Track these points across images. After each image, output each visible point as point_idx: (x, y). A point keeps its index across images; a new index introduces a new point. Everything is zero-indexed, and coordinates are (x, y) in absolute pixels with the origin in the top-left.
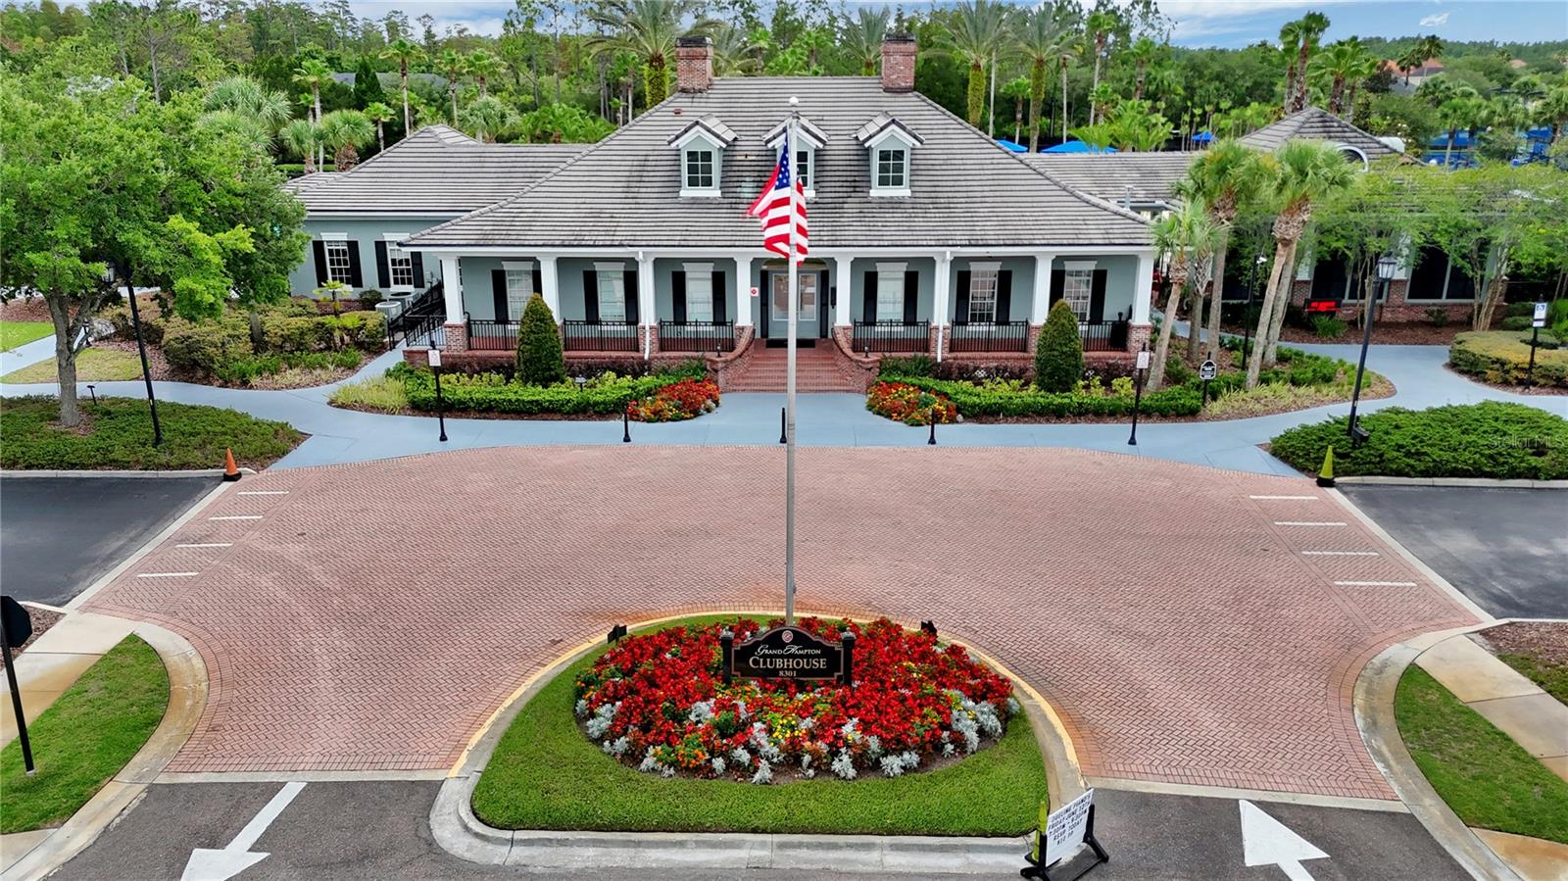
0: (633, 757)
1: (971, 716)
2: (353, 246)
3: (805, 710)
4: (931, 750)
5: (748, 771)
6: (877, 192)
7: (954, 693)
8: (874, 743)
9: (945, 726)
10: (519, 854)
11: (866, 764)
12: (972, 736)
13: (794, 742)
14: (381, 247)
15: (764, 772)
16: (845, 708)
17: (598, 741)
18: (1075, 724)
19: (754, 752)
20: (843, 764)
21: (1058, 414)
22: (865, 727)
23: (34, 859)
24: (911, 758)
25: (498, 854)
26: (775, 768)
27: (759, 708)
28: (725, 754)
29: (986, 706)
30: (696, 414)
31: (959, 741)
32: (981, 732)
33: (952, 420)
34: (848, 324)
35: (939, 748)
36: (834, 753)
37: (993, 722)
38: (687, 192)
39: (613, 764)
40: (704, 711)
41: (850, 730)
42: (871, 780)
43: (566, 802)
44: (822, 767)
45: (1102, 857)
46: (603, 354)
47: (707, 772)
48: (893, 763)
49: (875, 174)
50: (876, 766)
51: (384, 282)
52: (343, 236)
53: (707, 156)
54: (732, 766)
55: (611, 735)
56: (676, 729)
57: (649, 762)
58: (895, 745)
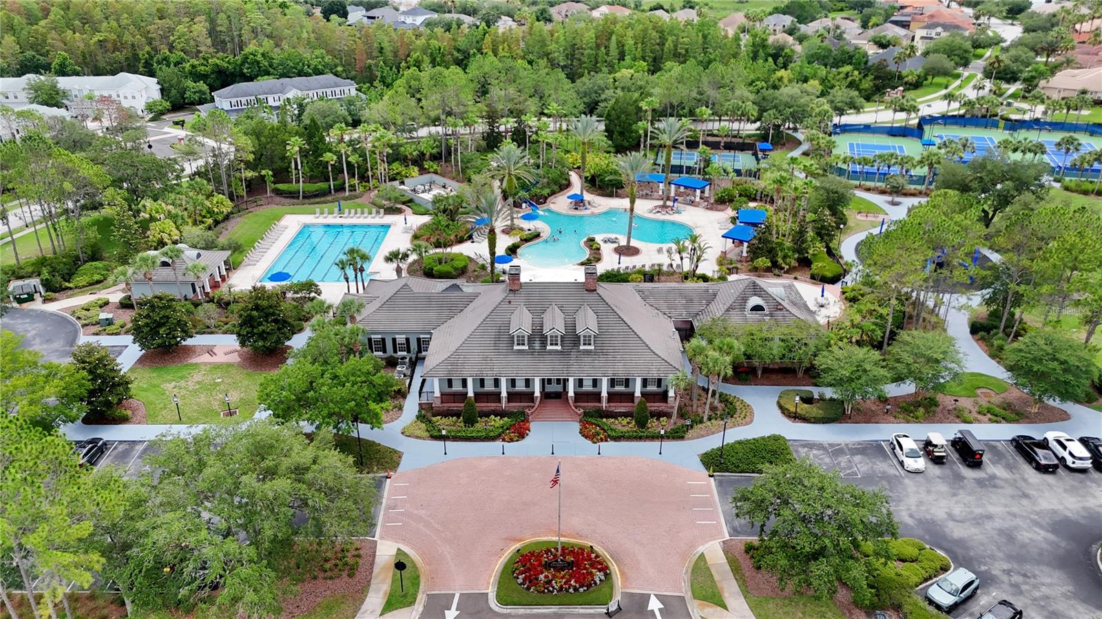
0: (528, 588)
1: (599, 576)
2: (383, 339)
3: (563, 578)
4: (589, 586)
5: (552, 592)
6: (582, 347)
7: (594, 571)
8: (578, 586)
9: (593, 580)
10: (509, 611)
11: (576, 590)
12: (598, 582)
13: (561, 586)
14: (394, 340)
15: (555, 592)
16: (572, 576)
17: (521, 584)
18: (622, 573)
19: (553, 587)
20: (571, 590)
21: (640, 438)
22: (576, 582)
23: (414, 613)
24: (585, 588)
25: (505, 611)
26: (558, 591)
27: (554, 577)
28: (547, 588)
29: (602, 573)
30: (523, 438)
31: (595, 583)
32: (601, 580)
33: (606, 441)
34: (573, 395)
35: (591, 585)
36: (569, 588)
37: (603, 578)
38: (516, 347)
39: (524, 591)
40: (542, 577)
41: (572, 582)
42: (577, 593)
43: (516, 600)
44: (567, 591)
45: (621, 609)
46: (489, 404)
47: (544, 592)
48: (581, 590)
49: (582, 342)
50: (578, 590)
51: (395, 351)
52: (380, 336)
53: (524, 337)
54: (549, 591)
55: (523, 584)
56: (536, 582)
57: (532, 590)
58: (582, 586)
